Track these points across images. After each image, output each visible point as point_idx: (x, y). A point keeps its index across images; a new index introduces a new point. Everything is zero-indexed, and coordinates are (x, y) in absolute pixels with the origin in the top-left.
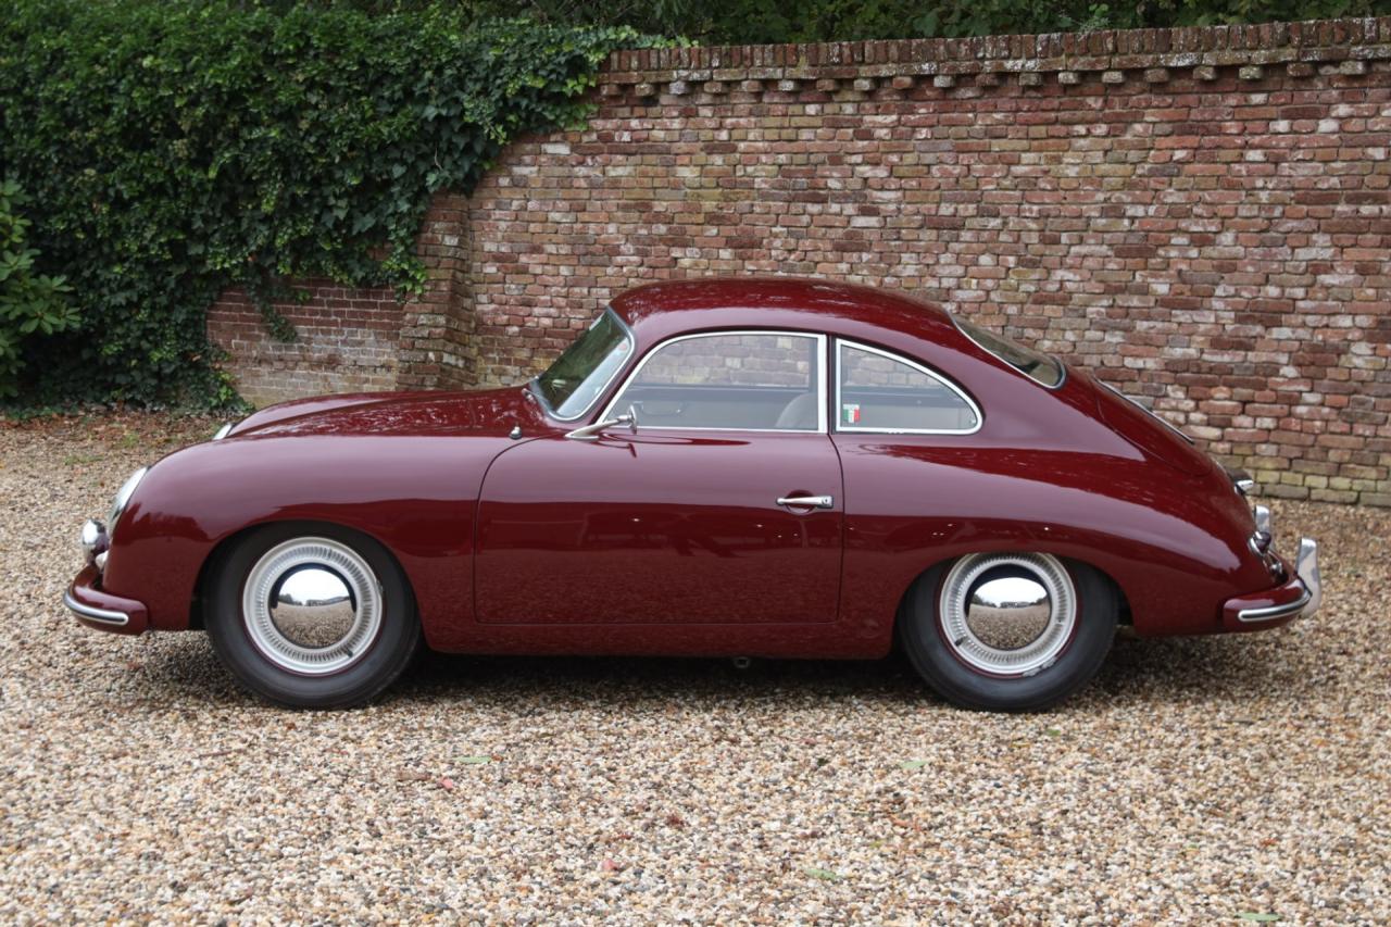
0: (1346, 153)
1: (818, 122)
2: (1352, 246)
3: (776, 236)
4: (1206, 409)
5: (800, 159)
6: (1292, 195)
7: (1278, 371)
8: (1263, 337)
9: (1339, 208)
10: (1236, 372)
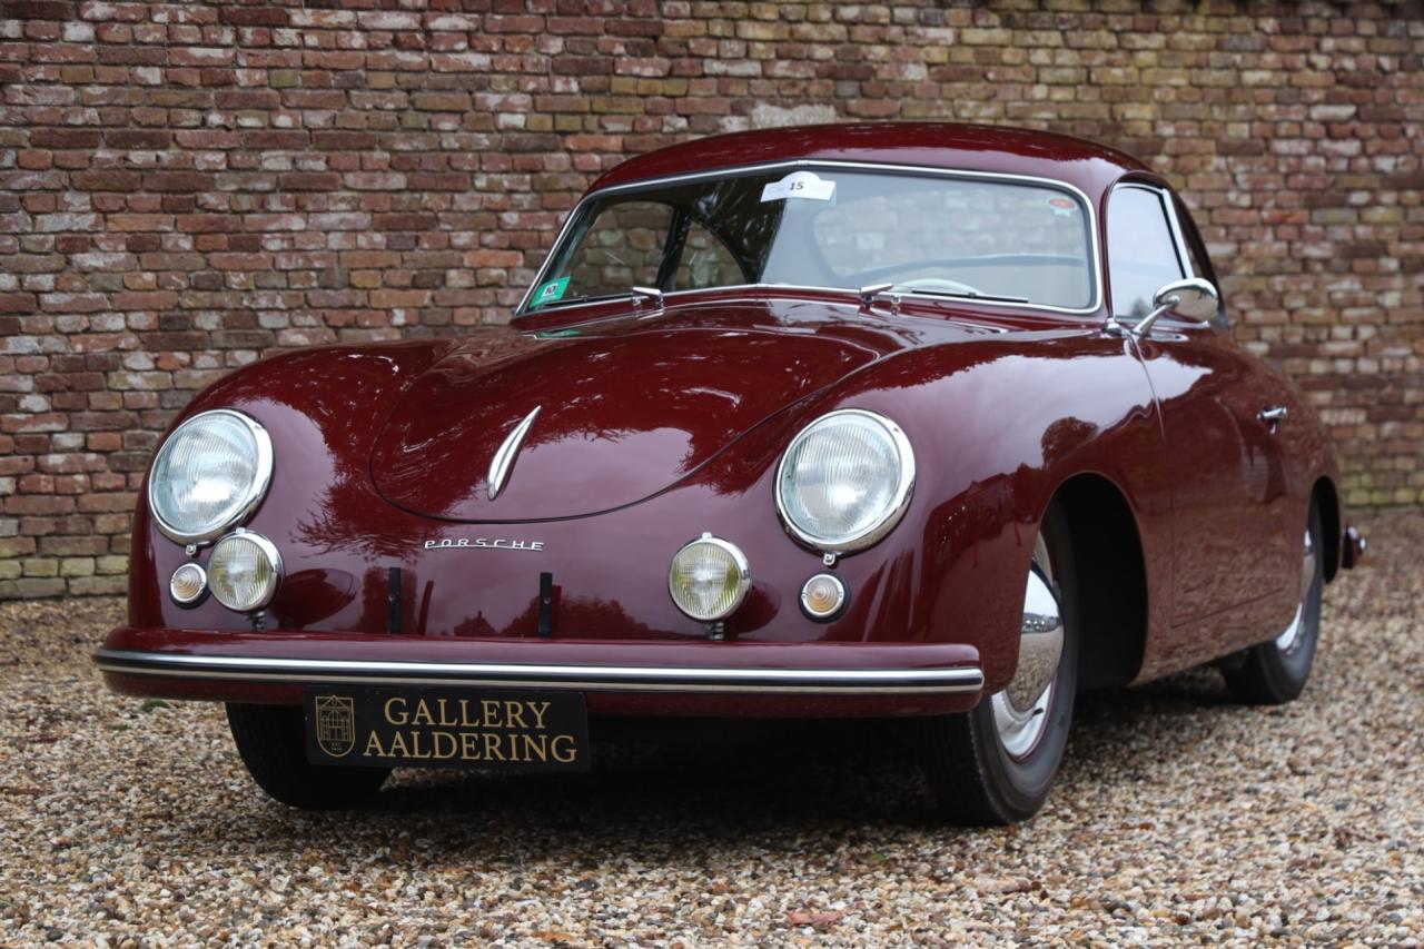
0: (108, 73)
2: (121, 210)
6: (27, 132)
7: (16, 404)
9: (101, 154)
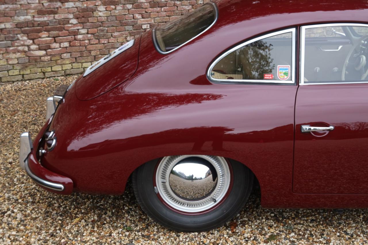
4: (38, 43)
8: (60, 7)
10: (50, 24)
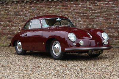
0: (82, 8)
1: (19, 6)
2: (83, 19)
3: (14, 20)
5: (17, 11)
6: (76, 13)
